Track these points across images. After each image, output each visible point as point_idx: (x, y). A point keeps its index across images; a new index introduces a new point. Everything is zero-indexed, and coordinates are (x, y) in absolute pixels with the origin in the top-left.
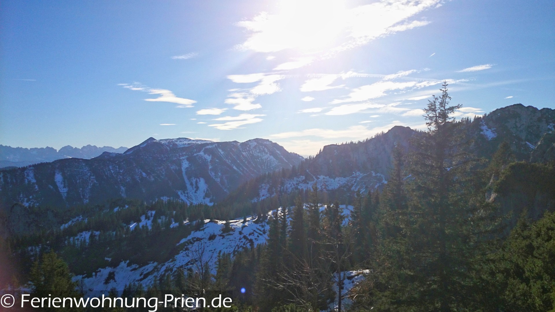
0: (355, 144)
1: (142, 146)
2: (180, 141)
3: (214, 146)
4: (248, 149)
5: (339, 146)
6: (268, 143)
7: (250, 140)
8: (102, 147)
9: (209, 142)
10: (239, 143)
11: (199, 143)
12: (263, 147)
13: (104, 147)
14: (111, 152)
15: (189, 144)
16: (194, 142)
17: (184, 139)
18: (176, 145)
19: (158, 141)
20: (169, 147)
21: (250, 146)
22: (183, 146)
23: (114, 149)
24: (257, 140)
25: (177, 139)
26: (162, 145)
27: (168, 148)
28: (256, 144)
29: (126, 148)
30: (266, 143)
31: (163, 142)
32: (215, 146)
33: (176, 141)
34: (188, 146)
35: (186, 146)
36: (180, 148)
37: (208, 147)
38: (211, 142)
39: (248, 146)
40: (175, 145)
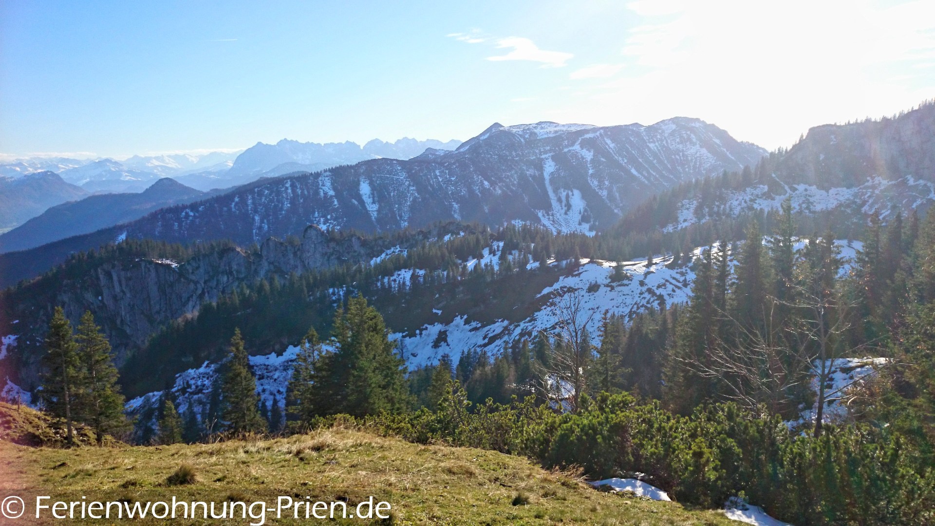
0: (875, 122)
1: (482, 138)
2: (542, 128)
3: (598, 134)
4: (659, 137)
5: (840, 127)
6: (697, 125)
7: (663, 121)
8: (424, 140)
9: (589, 128)
10: (642, 126)
11: (573, 129)
12: (689, 133)
13: (428, 140)
14: (437, 148)
15: (556, 132)
16: (564, 129)
17: (548, 124)
18: (535, 134)
19: (506, 129)
20: (524, 138)
21: (663, 132)
22: (546, 136)
23: (442, 143)
24: (675, 120)
25: (537, 124)
26: (513, 135)
27: (522, 140)
28: (674, 127)
29: (459, 141)
30: (693, 125)
31: (514, 130)
32: (601, 134)
33: (535, 127)
34: (554, 135)
35: (551, 135)
36: (540, 140)
37: (587, 136)
38: (592, 127)
39: (660, 131)
40: (533, 134)
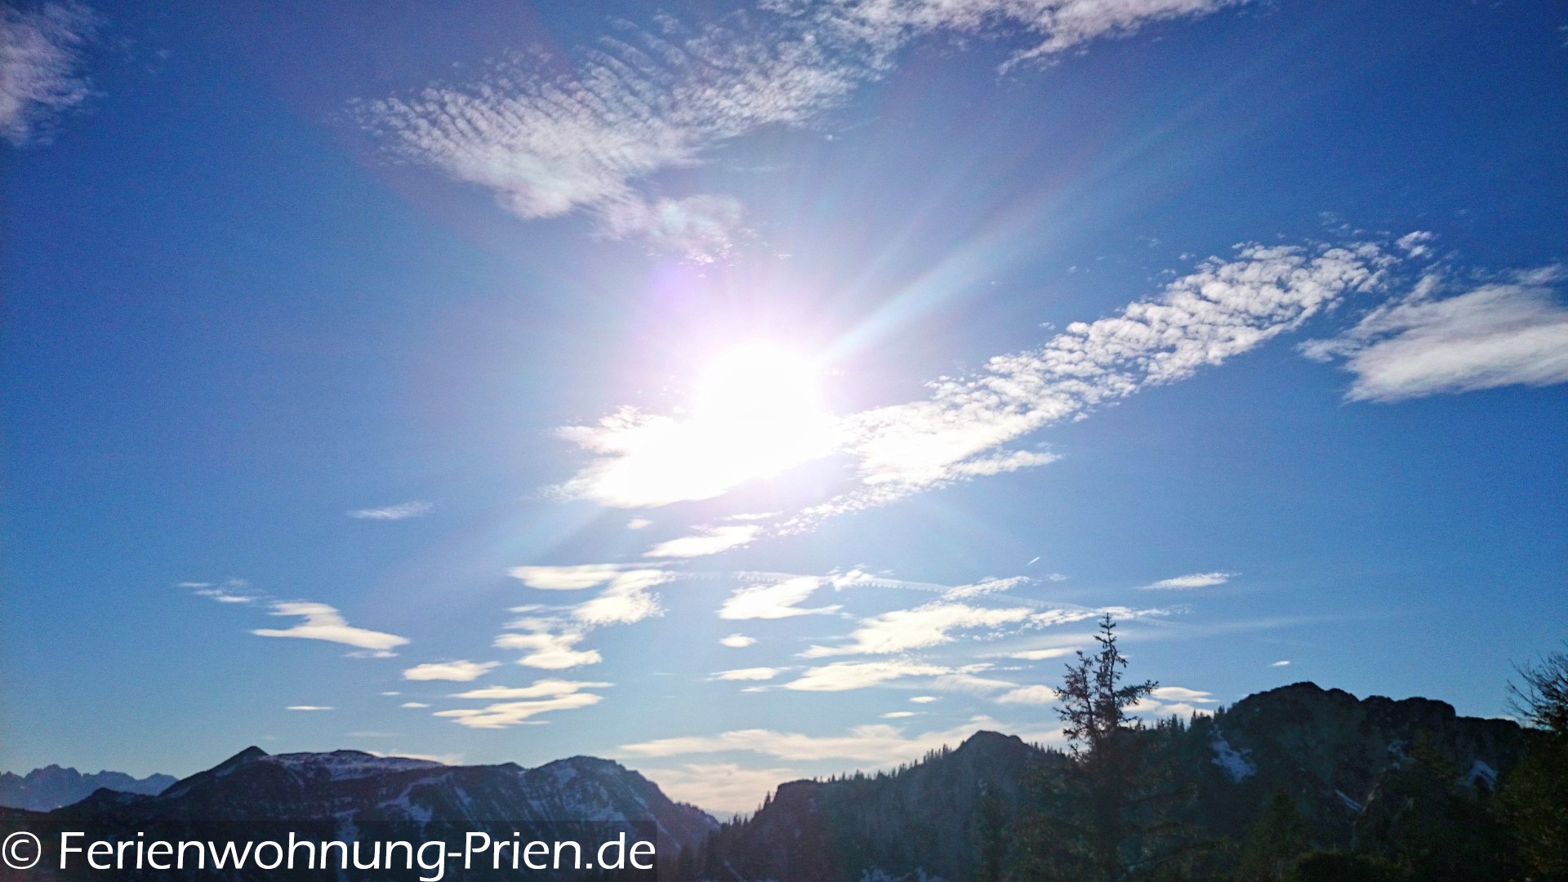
0: (869, 780)
1: (219, 774)
2: (341, 762)
3: (443, 778)
4: (548, 788)
5: (822, 784)
6: (611, 771)
7: (556, 762)
9: (428, 766)
10: (521, 769)
11: (399, 767)
12: (597, 784)
14: (121, 788)
15: (367, 770)
16: (383, 766)
17: (354, 755)
18: (327, 772)
19: (272, 759)
20: (306, 780)
21: (556, 780)
22: (348, 777)
24: (577, 762)
25: (333, 754)
26: (286, 772)
27: (301, 782)
28: (573, 772)
30: (605, 771)
31: (287, 763)
32: (448, 779)
33: (328, 760)
34: (362, 776)
35: (357, 777)
36: (336, 783)
37: (424, 781)
38: (434, 766)
39: (550, 779)
40: (322, 772)
